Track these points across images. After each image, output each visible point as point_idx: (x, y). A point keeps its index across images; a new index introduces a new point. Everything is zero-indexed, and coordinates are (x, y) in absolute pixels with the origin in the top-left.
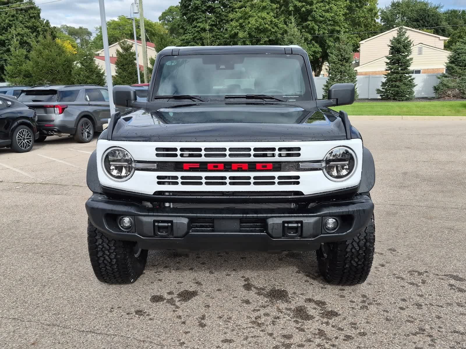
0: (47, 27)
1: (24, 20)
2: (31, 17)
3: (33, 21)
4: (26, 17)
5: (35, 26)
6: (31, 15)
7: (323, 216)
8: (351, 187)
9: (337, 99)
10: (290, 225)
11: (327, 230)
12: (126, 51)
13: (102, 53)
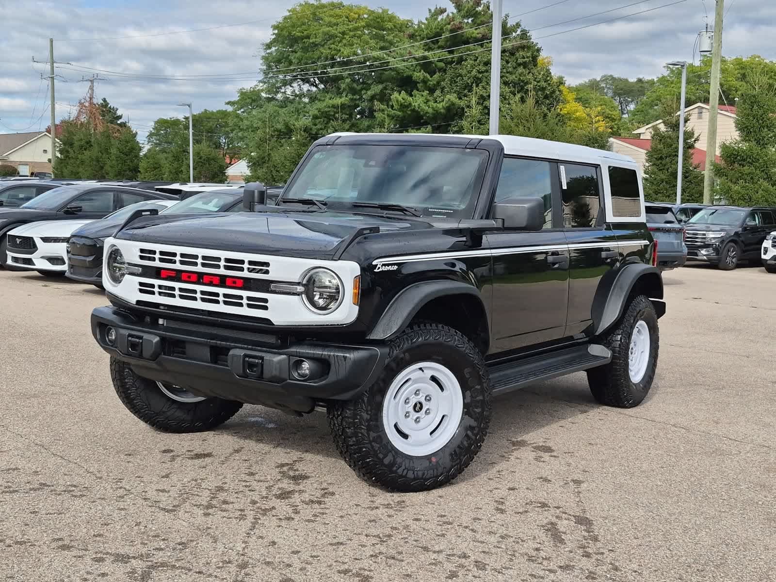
0: (545, 81)
1: (505, 70)
3: (520, 71)
4: (509, 65)
5: (523, 81)
6: (520, 61)
7: (290, 355)
8: (338, 325)
9: (503, 219)
10: (251, 360)
11: (296, 375)
12: (674, 130)
13: (645, 132)
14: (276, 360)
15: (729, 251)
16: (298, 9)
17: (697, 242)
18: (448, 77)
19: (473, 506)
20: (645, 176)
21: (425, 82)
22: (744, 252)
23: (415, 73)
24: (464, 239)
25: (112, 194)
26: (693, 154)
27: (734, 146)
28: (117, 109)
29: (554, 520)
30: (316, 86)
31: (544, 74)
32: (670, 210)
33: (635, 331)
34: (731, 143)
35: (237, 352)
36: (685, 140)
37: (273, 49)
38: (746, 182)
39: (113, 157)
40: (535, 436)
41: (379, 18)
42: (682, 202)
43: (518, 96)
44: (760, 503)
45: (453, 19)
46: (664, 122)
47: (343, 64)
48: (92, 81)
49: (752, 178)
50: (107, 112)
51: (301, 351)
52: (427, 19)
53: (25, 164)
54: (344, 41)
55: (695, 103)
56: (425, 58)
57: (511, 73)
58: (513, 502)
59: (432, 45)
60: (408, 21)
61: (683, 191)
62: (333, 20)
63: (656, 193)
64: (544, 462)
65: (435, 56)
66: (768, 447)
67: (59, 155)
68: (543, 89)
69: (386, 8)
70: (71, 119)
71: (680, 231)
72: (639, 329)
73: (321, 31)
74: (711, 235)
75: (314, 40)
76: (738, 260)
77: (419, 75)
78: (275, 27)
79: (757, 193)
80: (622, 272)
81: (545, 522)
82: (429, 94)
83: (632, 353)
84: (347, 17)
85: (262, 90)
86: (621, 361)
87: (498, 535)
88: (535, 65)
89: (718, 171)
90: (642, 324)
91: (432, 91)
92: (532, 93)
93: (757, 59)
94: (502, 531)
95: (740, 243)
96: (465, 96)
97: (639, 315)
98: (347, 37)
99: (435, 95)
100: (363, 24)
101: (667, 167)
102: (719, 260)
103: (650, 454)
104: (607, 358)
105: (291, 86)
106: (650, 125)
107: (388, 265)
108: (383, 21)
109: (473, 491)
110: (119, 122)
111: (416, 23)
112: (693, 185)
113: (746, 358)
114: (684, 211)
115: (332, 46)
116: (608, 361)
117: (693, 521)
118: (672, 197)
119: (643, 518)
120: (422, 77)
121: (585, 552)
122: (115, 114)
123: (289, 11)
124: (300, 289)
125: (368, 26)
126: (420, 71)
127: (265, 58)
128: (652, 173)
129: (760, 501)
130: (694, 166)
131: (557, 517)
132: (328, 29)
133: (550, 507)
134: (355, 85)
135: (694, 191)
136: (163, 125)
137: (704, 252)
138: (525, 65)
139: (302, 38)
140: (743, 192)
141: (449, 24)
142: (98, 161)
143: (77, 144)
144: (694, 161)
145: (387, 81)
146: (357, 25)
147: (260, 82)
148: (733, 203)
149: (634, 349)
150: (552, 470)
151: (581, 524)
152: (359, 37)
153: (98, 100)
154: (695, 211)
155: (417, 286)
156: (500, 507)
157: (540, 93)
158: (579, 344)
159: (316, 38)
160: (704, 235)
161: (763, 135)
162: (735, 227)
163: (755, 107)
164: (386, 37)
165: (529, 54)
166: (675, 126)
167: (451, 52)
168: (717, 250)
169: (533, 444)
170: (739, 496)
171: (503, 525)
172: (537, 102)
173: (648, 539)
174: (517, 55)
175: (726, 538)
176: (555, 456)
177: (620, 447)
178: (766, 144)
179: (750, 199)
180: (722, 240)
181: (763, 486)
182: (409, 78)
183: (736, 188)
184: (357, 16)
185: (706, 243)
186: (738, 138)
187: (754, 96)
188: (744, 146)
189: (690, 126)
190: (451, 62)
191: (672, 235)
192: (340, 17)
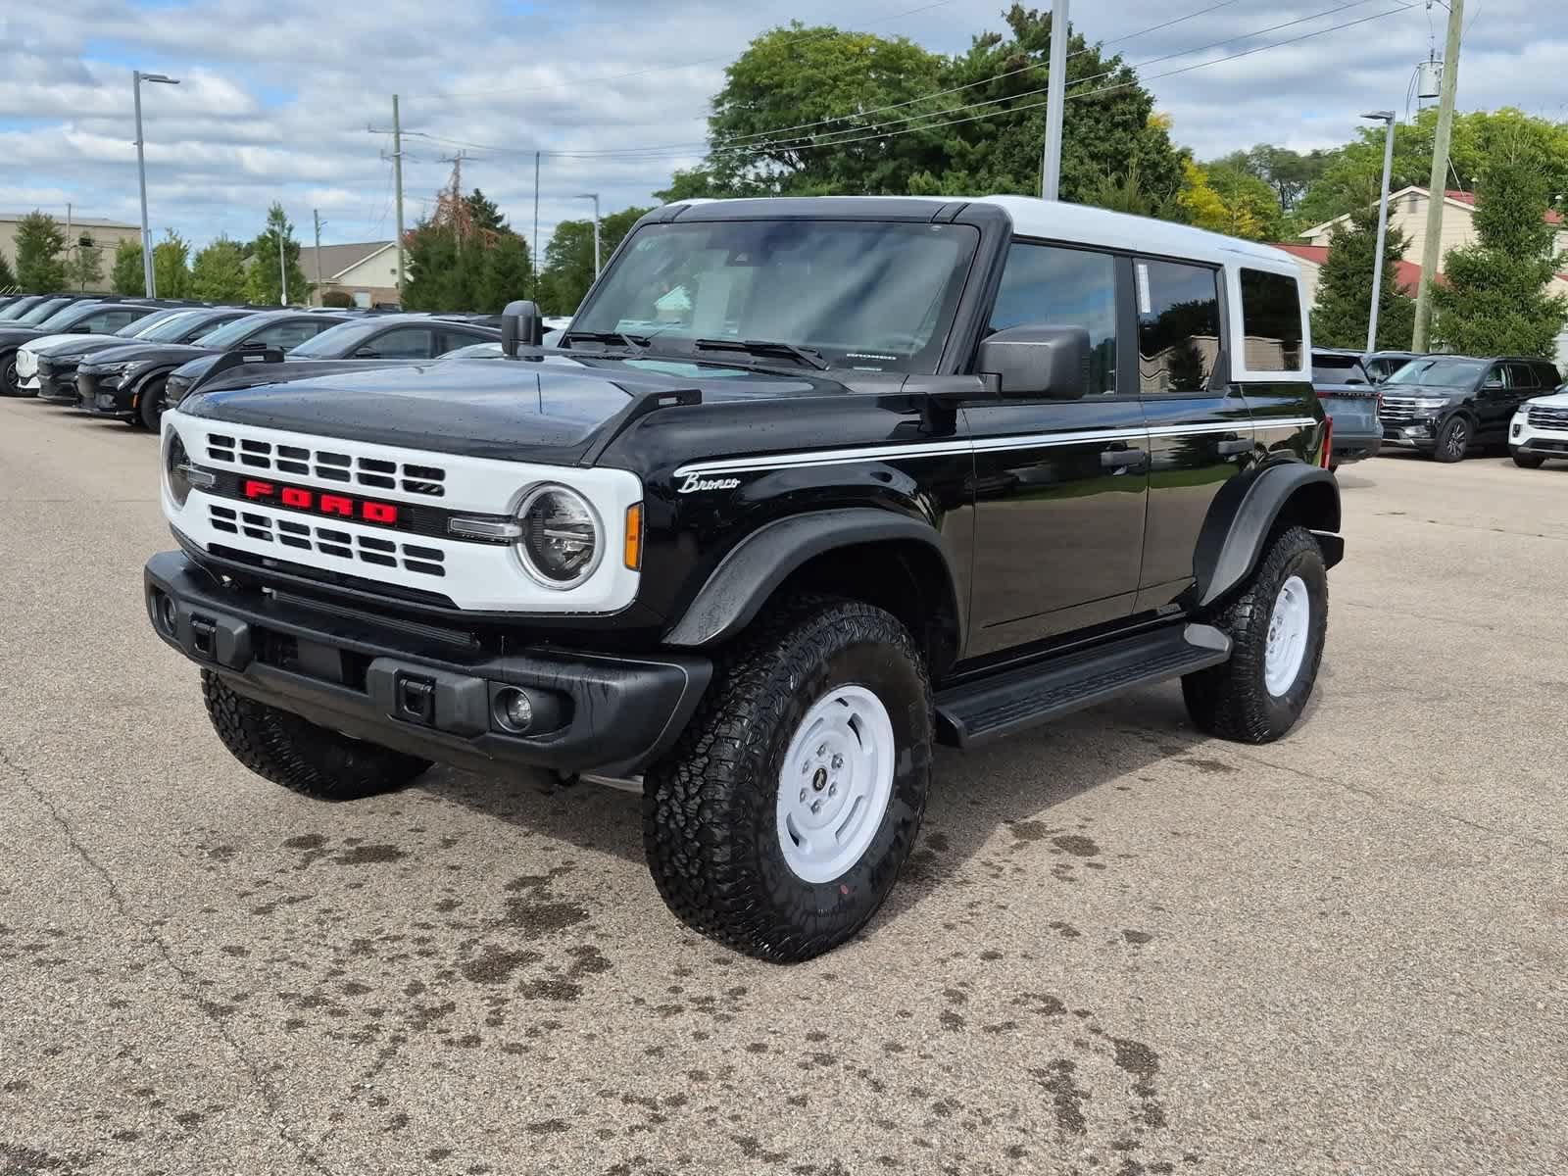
0: (1158, 153)
1: (1092, 135)
2: (1116, 125)
3: (1118, 136)
4: (1100, 126)
5: (1121, 153)
6: (1118, 119)
7: (489, 678)
8: (593, 613)
9: (1000, 375)
10: (412, 684)
11: (503, 722)
12: (1368, 229)
13: (1321, 235)
14: (461, 685)
15: (1453, 430)
16: (766, 40)
17: (1399, 415)
18: (1000, 146)
19: (893, 1006)
20: (1316, 305)
21: (962, 154)
22: (1478, 431)
23: (948, 141)
24: (917, 417)
25: (428, 333)
26: (1398, 269)
27: (1468, 255)
28: (496, 206)
29: (1069, 1052)
30: (793, 166)
31: (1156, 141)
32: (1357, 360)
33: (1282, 595)
34: (1464, 250)
35: (385, 666)
36: (1386, 245)
37: (727, 106)
38: (1485, 316)
39: (486, 280)
40: (1062, 816)
41: (892, 53)
42: (1377, 349)
43: (1112, 178)
44: (1540, 1006)
45: (1011, 50)
46: (1351, 218)
47: (834, 127)
48: (456, 162)
49: (1496, 309)
50: (480, 210)
51: (511, 670)
52: (969, 53)
53: (365, 290)
54: (837, 91)
55: (1403, 187)
56: (963, 115)
57: (1102, 139)
58: (985, 995)
59: (975, 96)
60: (940, 57)
61: (1379, 330)
62: (821, 58)
63: (1334, 334)
64: (1071, 880)
65: (979, 112)
66: (1545, 844)
67: (411, 278)
68: (1155, 165)
69: (904, 36)
70: (427, 221)
71: (1373, 397)
72: (1289, 593)
73: (800, 75)
74: (1424, 404)
75: (789, 89)
76: (1468, 446)
77: (954, 144)
78: (730, 72)
79: (1504, 333)
80: (1260, 482)
81: (1048, 1059)
82: (968, 175)
83: (1272, 639)
84: (842, 53)
85: (708, 174)
86: (1250, 657)
87: (932, 1100)
88: (1143, 126)
89: (1439, 298)
90: (1296, 585)
91: (973, 170)
92: (1134, 173)
93: (1511, 114)
94: (944, 1088)
95: (1473, 416)
96: (1027, 177)
97: (1290, 566)
98: (841, 84)
99: (978, 176)
100: (868, 62)
101: (1353, 291)
102: (1435, 446)
103: (1297, 861)
104: (1222, 651)
105: (755, 167)
106: (1329, 224)
107: (715, 478)
108: (900, 59)
109: (905, 961)
110: (499, 226)
111: (952, 60)
112: (1397, 322)
113: (1488, 633)
114: (1379, 364)
115: (818, 99)
116: (1224, 658)
117: (1388, 1061)
118: (1359, 341)
119: (1273, 1050)
120: (958, 148)
121: (1128, 1162)
122: (492, 213)
123: (752, 44)
124: (511, 530)
125: (875, 66)
126: (955, 138)
127: (713, 121)
128: (1327, 302)
129: (1538, 1000)
130: (1398, 288)
131: (1078, 1044)
132: (810, 71)
133: (1065, 1012)
134: (852, 163)
135: (1397, 331)
136: (568, 230)
137: (1410, 431)
138: (1125, 126)
139: (769, 88)
140: (1479, 332)
141: (1004, 59)
142: (465, 286)
143: (433, 260)
144: (1400, 281)
145: (902, 155)
146: (856, 65)
147: (707, 159)
148: (1462, 349)
149: (1277, 632)
150: (1085, 903)
151: (1129, 1068)
152: (861, 84)
153: (467, 192)
154: (1399, 364)
155: (786, 525)
156: (954, 1009)
157: (1148, 171)
158: (1166, 624)
159: (793, 86)
160: (1413, 403)
161: (1520, 236)
162: (1463, 391)
163: (1509, 190)
164: (903, 84)
165: (1133, 108)
166: (1371, 223)
167: (1006, 105)
168: (1432, 429)
169: (1057, 831)
170: (1492, 984)
171: (949, 1069)
172: (1143, 186)
173: (1282, 1121)
174: (1114, 110)
175: (1467, 1119)
176: (1097, 866)
177: (1237, 844)
178: (1524, 252)
179: (1492, 344)
180: (1443, 412)
181: (1545, 956)
182: (939, 149)
183: (1466, 326)
184: (857, 50)
185: (1415, 417)
186: (1477, 243)
187: (1507, 172)
188: (1486, 255)
189: (1396, 221)
190: (1007, 123)
191: (1358, 404)
192: (829, 51)
